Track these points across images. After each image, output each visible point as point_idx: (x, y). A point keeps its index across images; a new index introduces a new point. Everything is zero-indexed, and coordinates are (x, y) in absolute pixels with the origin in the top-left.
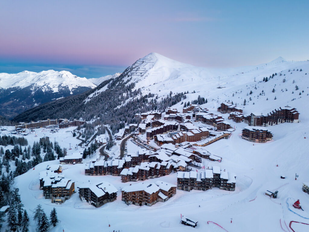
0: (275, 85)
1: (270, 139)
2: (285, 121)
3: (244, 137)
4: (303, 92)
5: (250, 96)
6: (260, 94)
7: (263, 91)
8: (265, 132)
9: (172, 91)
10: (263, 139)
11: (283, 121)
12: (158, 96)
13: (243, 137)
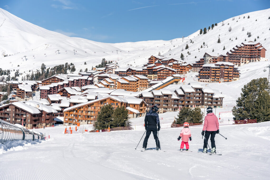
0: (219, 35)
1: (237, 79)
2: (249, 61)
3: (202, 80)
4: (258, 37)
5: (187, 50)
6: (202, 47)
7: (204, 44)
8: (231, 67)
9: (45, 64)
10: (230, 78)
11: (248, 62)
12: (20, 72)
13: (200, 80)
